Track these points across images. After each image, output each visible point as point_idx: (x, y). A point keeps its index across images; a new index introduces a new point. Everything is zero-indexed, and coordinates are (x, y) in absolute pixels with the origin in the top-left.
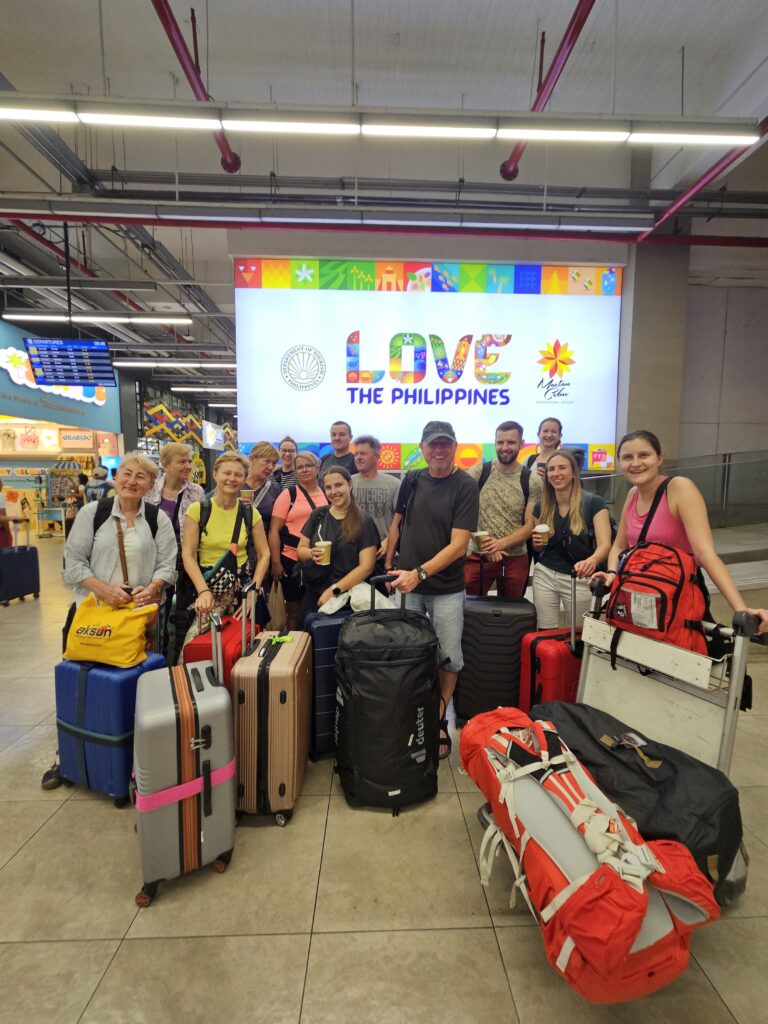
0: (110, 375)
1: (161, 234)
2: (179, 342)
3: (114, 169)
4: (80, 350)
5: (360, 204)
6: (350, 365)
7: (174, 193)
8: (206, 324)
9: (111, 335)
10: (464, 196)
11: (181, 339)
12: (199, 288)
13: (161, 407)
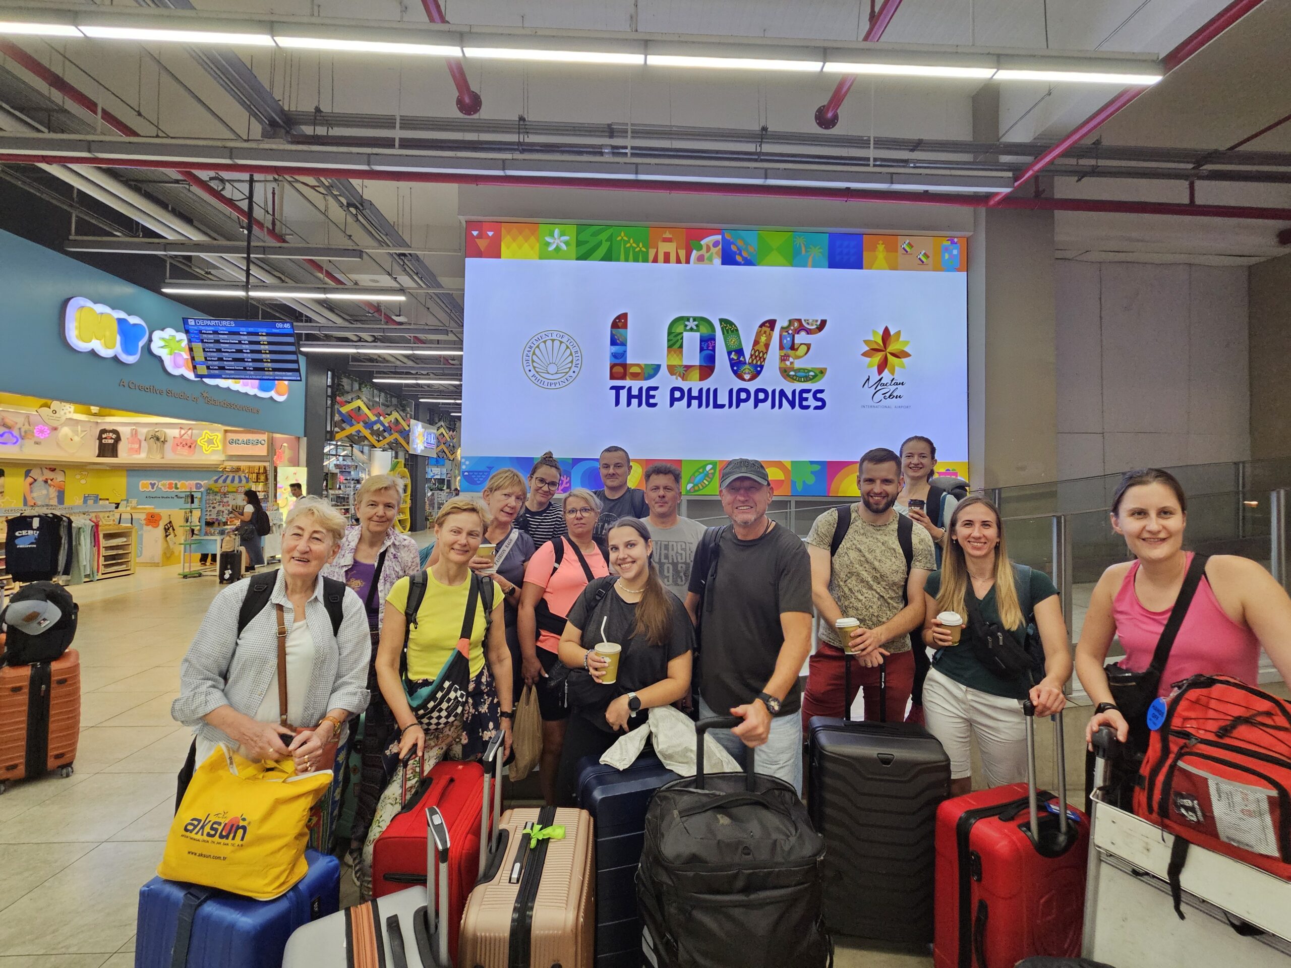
0: (294, 366)
1: (371, 190)
2: (387, 323)
3: (318, 110)
4: (257, 334)
5: (633, 155)
6: (614, 356)
7: (394, 139)
8: (423, 301)
9: (301, 314)
10: (767, 148)
11: (389, 320)
12: (417, 258)
13: (359, 403)
